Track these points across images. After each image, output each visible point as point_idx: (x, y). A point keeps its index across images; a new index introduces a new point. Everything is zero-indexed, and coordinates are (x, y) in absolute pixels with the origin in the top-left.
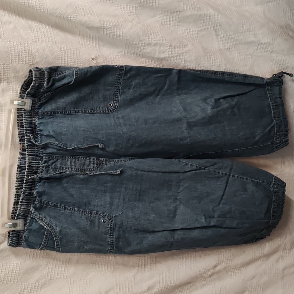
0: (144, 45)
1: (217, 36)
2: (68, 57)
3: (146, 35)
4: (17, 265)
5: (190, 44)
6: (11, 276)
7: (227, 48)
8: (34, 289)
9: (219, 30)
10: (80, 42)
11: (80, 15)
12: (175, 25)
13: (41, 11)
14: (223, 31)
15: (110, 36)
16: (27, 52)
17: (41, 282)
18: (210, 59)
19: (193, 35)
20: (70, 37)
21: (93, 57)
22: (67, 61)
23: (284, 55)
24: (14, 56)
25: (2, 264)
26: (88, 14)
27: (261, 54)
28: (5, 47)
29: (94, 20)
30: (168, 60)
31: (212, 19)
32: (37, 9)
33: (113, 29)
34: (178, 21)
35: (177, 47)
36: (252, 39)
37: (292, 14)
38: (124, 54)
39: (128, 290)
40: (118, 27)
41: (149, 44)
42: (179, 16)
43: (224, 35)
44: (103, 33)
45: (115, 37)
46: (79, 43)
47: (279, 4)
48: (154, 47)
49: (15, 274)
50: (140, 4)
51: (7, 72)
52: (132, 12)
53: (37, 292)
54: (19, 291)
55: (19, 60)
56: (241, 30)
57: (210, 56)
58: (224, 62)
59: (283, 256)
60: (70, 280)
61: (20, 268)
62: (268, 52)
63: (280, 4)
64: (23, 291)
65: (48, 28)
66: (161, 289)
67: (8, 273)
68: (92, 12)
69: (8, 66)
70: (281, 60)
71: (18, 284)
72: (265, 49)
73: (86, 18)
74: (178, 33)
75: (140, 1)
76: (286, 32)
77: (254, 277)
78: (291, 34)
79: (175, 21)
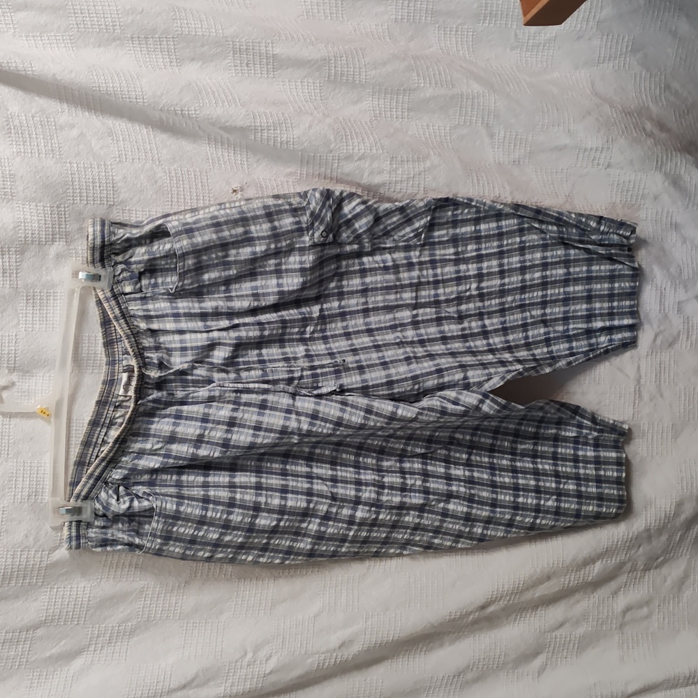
0: (339, 159)
1: (492, 136)
2: (184, 188)
3: (342, 138)
4: (84, 591)
5: (435, 154)
6: (74, 611)
7: (514, 162)
8: (117, 636)
9: (493, 124)
10: (210, 158)
11: (208, 105)
12: (402, 118)
13: (130, 102)
14: (502, 126)
15: (268, 144)
16: (104, 182)
17: (130, 624)
18: (478, 183)
19: (440, 136)
20: (187, 146)
21: (235, 185)
22: (183, 197)
23: (635, 171)
24: (78, 191)
25: (56, 587)
26: (223, 102)
27: (586, 170)
28: (61, 175)
29: (238, 116)
30: (389, 188)
31: (479, 103)
32: (123, 98)
33: (274, 130)
34: (408, 110)
35: (408, 161)
36: (566, 140)
37: (653, 85)
38: (299, 178)
39: (301, 646)
40: (284, 125)
41: (349, 158)
42: (409, 99)
43: (505, 134)
44: (255, 138)
45: (279, 144)
46: (208, 159)
47: (624, 64)
48: (358, 162)
49: (81, 607)
50: (328, 78)
51: (65, 221)
52: (313, 95)
53: (122, 642)
54: (88, 640)
55: (87, 197)
56: (540, 123)
57: (477, 177)
58: (508, 188)
59: (628, 583)
60: (186, 621)
61: (89, 597)
62: (601, 167)
63: (627, 66)
64: (95, 639)
65: (145, 132)
66: (367, 646)
67: (68, 604)
68: (231, 98)
69: (66, 209)
70: (630, 182)
71: (87, 626)
72: (593, 160)
73: (219, 111)
74: (409, 133)
75: (329, 73)
76: (637, 123)
77: (561, 625)
78: (649, 126)
79: (402, 109)
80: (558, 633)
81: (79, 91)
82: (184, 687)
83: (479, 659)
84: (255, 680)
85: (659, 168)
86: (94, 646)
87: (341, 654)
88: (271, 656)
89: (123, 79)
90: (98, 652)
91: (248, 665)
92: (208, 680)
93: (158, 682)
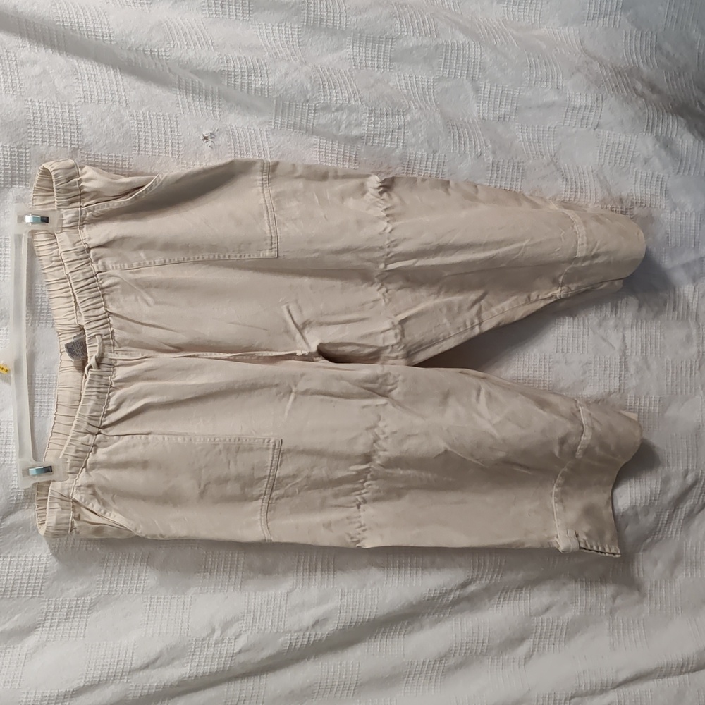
0: (315, 109)
1: (477, 90)
2: (152, 133)
3: (319, 88)
4: (40, 560)
5: (416, 108)
6: (28, 583)
7: (500, 118)
8: (75, 611)
9: (479, 78)
10: (180, 103)
11: (179, 47)
12: (384, 68)
13: (96, 39)
14: (488, 80)
15: (241, 91)
16: (68, 123)
17: (89, 598)
18: (460, 140)
19: (423, 88)
20: (157, 91)
21: (206, 132)
22: (150, 143)
23: (625, 133)
24: (40, 131)
25: (9, 556)
26: (195, 44)
27: (574, 130)
28: (22, 113)
29: (210, 58)
30: (367, 142)
31: (464, 55)
32: (88, 35)
33: (248, 76)
34: (390, 60)
35: (387, 114)
36: (553, 97)
37: (644, 45)
38: (273, 127)
39: (272, 623)
40: (259, 71)
41: (326, 108)
42: (391, 48)
43: (491, 89)
44: (228, 83)
45: (253, 91)
46: (178, 103)
47: (614, 22)
48: (336, 113)
49: (36, 579)
50: (307, 22)
51: (26, 164)
52: (291, 40)
53: (81, 618)
54: (44, 615)
55: (50, 138)
56: (528, 78)
57: (459, 133)
58: (490, 146)
60: (149, 597)
61: (45, 567)
62: (590, 127)
63: (617, 23)
64: (51, 614)
65: (112, 72)
66: (342, 625)
67: (22, 575)
68: (203, 40)
69: (27, 151)
70: (619, 144)
71: (42, 599)
72: (583, 119)
73: (191, 53)
74: (391, 84)
75: (308, 17)
76: (628, 83)
77: (547, 609)
78: (639, 86)
79: (384, 59)
80: (545, 617)
81: (41, 25)
82: (146, 667)
83: (462, 643)
84: (223, 660)
85: (651, 129)
86: (49, 621)
87: (314, 633)
88: (240, 635)
89: (89, 14)
90: (54, 628)
91: (215, 644)
92: (173, 659)
93: (118, 661)
